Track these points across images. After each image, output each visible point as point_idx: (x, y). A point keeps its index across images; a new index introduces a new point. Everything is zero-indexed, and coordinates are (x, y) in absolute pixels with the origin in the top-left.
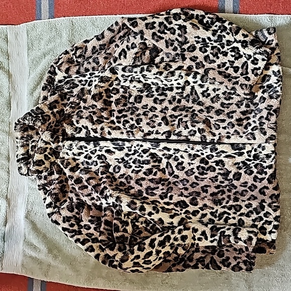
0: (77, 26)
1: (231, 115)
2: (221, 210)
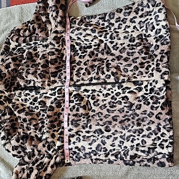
0: (25, 10)
1: (135, 61)
2: (128, 134)
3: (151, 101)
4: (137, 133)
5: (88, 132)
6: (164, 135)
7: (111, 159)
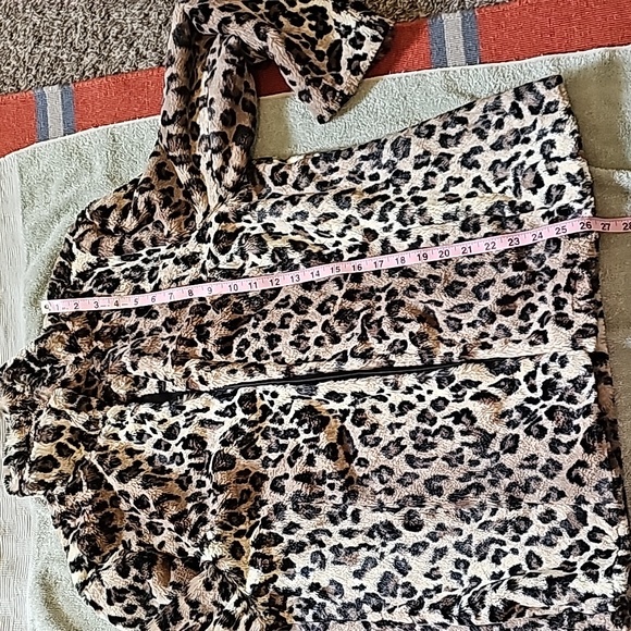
0: (122, 142)
1: (483, 292)
2: (480, 537)
3: (549, 425)
4: (511, 532)
5: (349, 534)
6: (599, 536)
7: (430, 623)
